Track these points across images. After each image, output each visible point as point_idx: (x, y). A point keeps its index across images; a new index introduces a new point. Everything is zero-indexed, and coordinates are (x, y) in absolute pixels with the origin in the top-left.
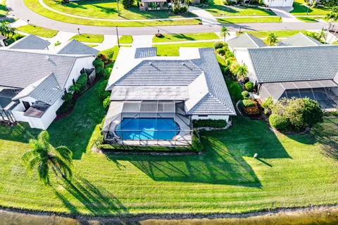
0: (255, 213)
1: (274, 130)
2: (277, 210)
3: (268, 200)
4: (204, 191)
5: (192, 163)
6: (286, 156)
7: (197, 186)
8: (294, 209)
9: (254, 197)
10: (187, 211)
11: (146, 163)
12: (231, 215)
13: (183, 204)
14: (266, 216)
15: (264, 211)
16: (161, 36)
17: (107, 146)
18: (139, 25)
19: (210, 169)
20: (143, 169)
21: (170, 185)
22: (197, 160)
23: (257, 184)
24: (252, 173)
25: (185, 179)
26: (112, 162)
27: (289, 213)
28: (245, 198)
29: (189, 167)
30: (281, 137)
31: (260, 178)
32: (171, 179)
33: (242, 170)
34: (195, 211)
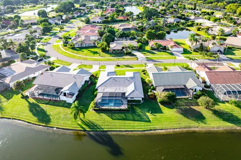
0: (147, 130)
1: (159, 104)
2: (155, 130)
3: (153, 127)
4: (130, 123)
5: (127, 115)
6: (162, 113)
7: (128, 122)
8: (161, 129)
9: (148, 126)
10: (124, 130)
11: (110, 114)
12: (139, 131)
13: (122, 127)
14: (152, 132)
15: (151, 130)
16: (119, 66)
17: (96, 108)
18: (109, 60)
19: (133, 117)
20: (109, 116)
21: (118, 121)
22: (129, 113)
23: (149, 121)
24: (148, 118)
25: (124, 119)
26: (98, 114)
27: (160, 131)
28: (145, 126)
29: (125, 116)
30: (161, 106)
31: (151, 120)
32: (119, 119)
33: (145, 117)
34: (126, 130)
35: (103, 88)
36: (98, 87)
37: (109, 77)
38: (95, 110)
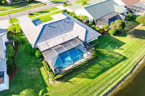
0: (133, 69)
1: (114, 36)
2: (137, 64)
3: (133, 62)
4: (113, 71)
5: (100, 63)
6: (124, 44)
7: (110, 71)
8: (141, 60)
9: (129, 63)
10: (115, 84)
11: (83, 74)
12: (128, 75)
13: (111, 82)
14: (137, 67)
15: (135, 66)
16: (32, 14)
17: (58, 76)
18: (15, 12)
19: (108, 61)
20: (83, 77)
21: (100, 77)
22: (100, 60)
23: (125, 58)
24: (121, 55)
25: (104, 70)
26: (67, 83)
28: (127, 65)
29: (100, 65)
30: (117, 38)
31: (124, 55)
32: (99, 74)
33: (117, 56)
34: (117, 82)
35: (44, 43)
36: (36, 43)
37: (40, 26)
38: (58, 80)
